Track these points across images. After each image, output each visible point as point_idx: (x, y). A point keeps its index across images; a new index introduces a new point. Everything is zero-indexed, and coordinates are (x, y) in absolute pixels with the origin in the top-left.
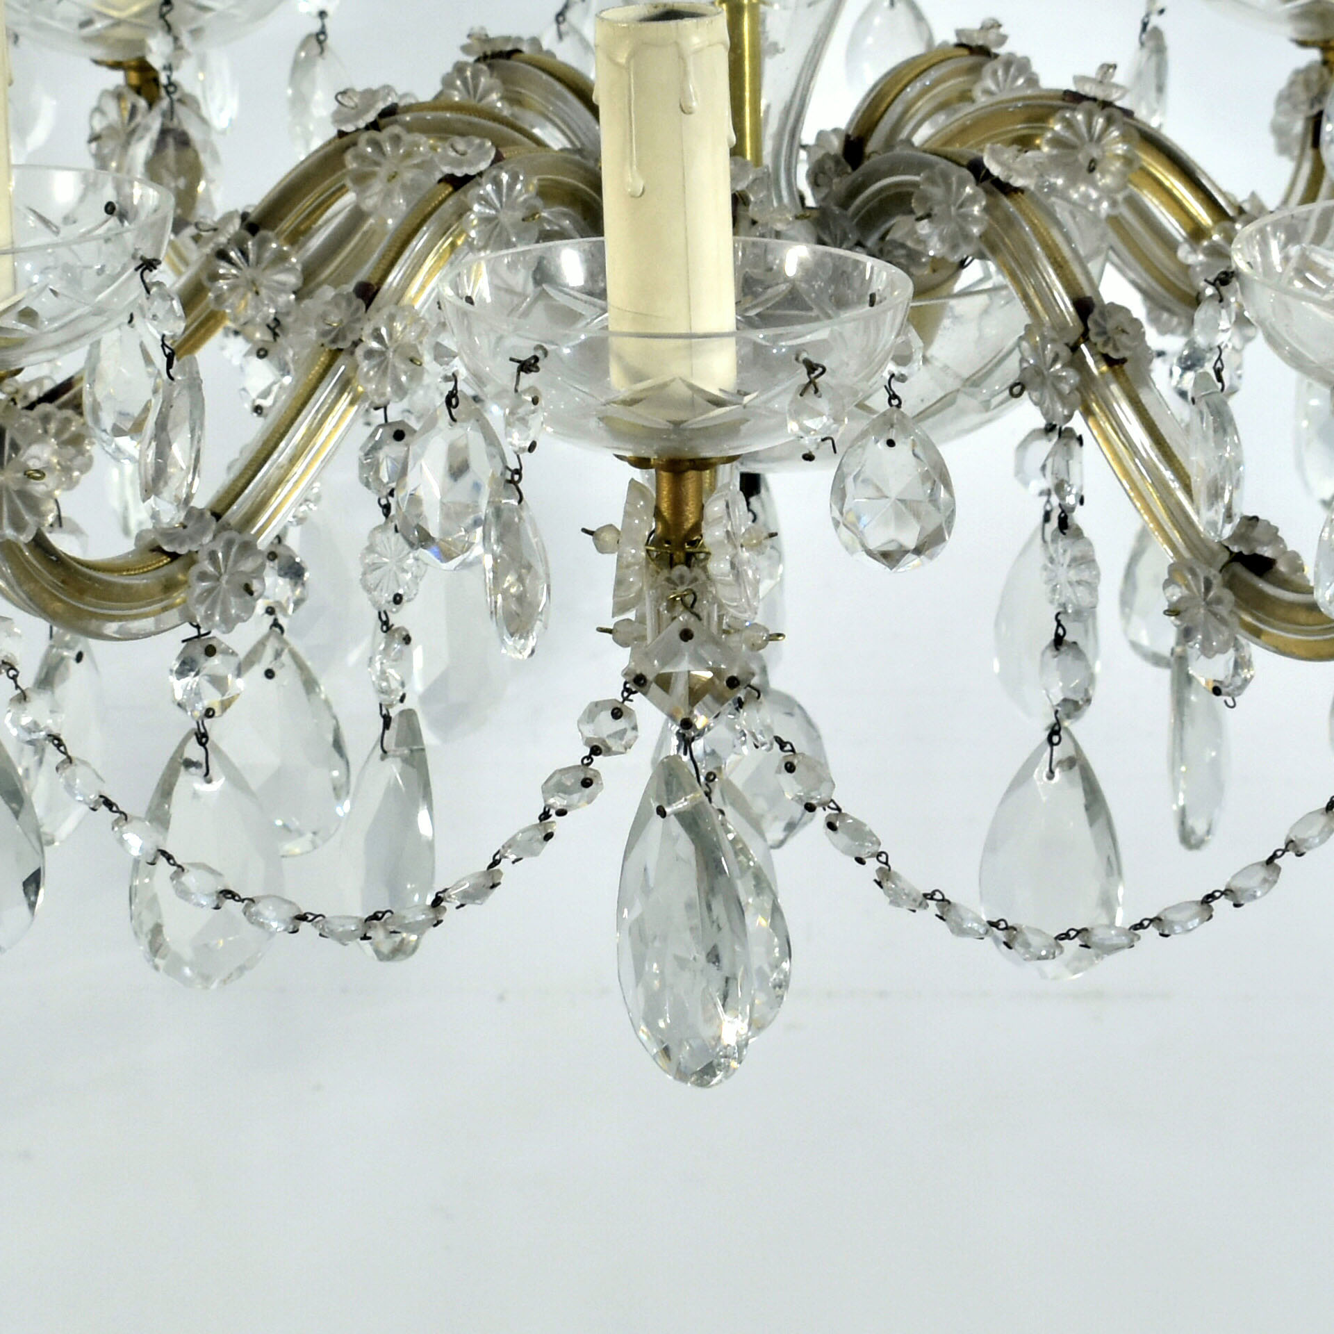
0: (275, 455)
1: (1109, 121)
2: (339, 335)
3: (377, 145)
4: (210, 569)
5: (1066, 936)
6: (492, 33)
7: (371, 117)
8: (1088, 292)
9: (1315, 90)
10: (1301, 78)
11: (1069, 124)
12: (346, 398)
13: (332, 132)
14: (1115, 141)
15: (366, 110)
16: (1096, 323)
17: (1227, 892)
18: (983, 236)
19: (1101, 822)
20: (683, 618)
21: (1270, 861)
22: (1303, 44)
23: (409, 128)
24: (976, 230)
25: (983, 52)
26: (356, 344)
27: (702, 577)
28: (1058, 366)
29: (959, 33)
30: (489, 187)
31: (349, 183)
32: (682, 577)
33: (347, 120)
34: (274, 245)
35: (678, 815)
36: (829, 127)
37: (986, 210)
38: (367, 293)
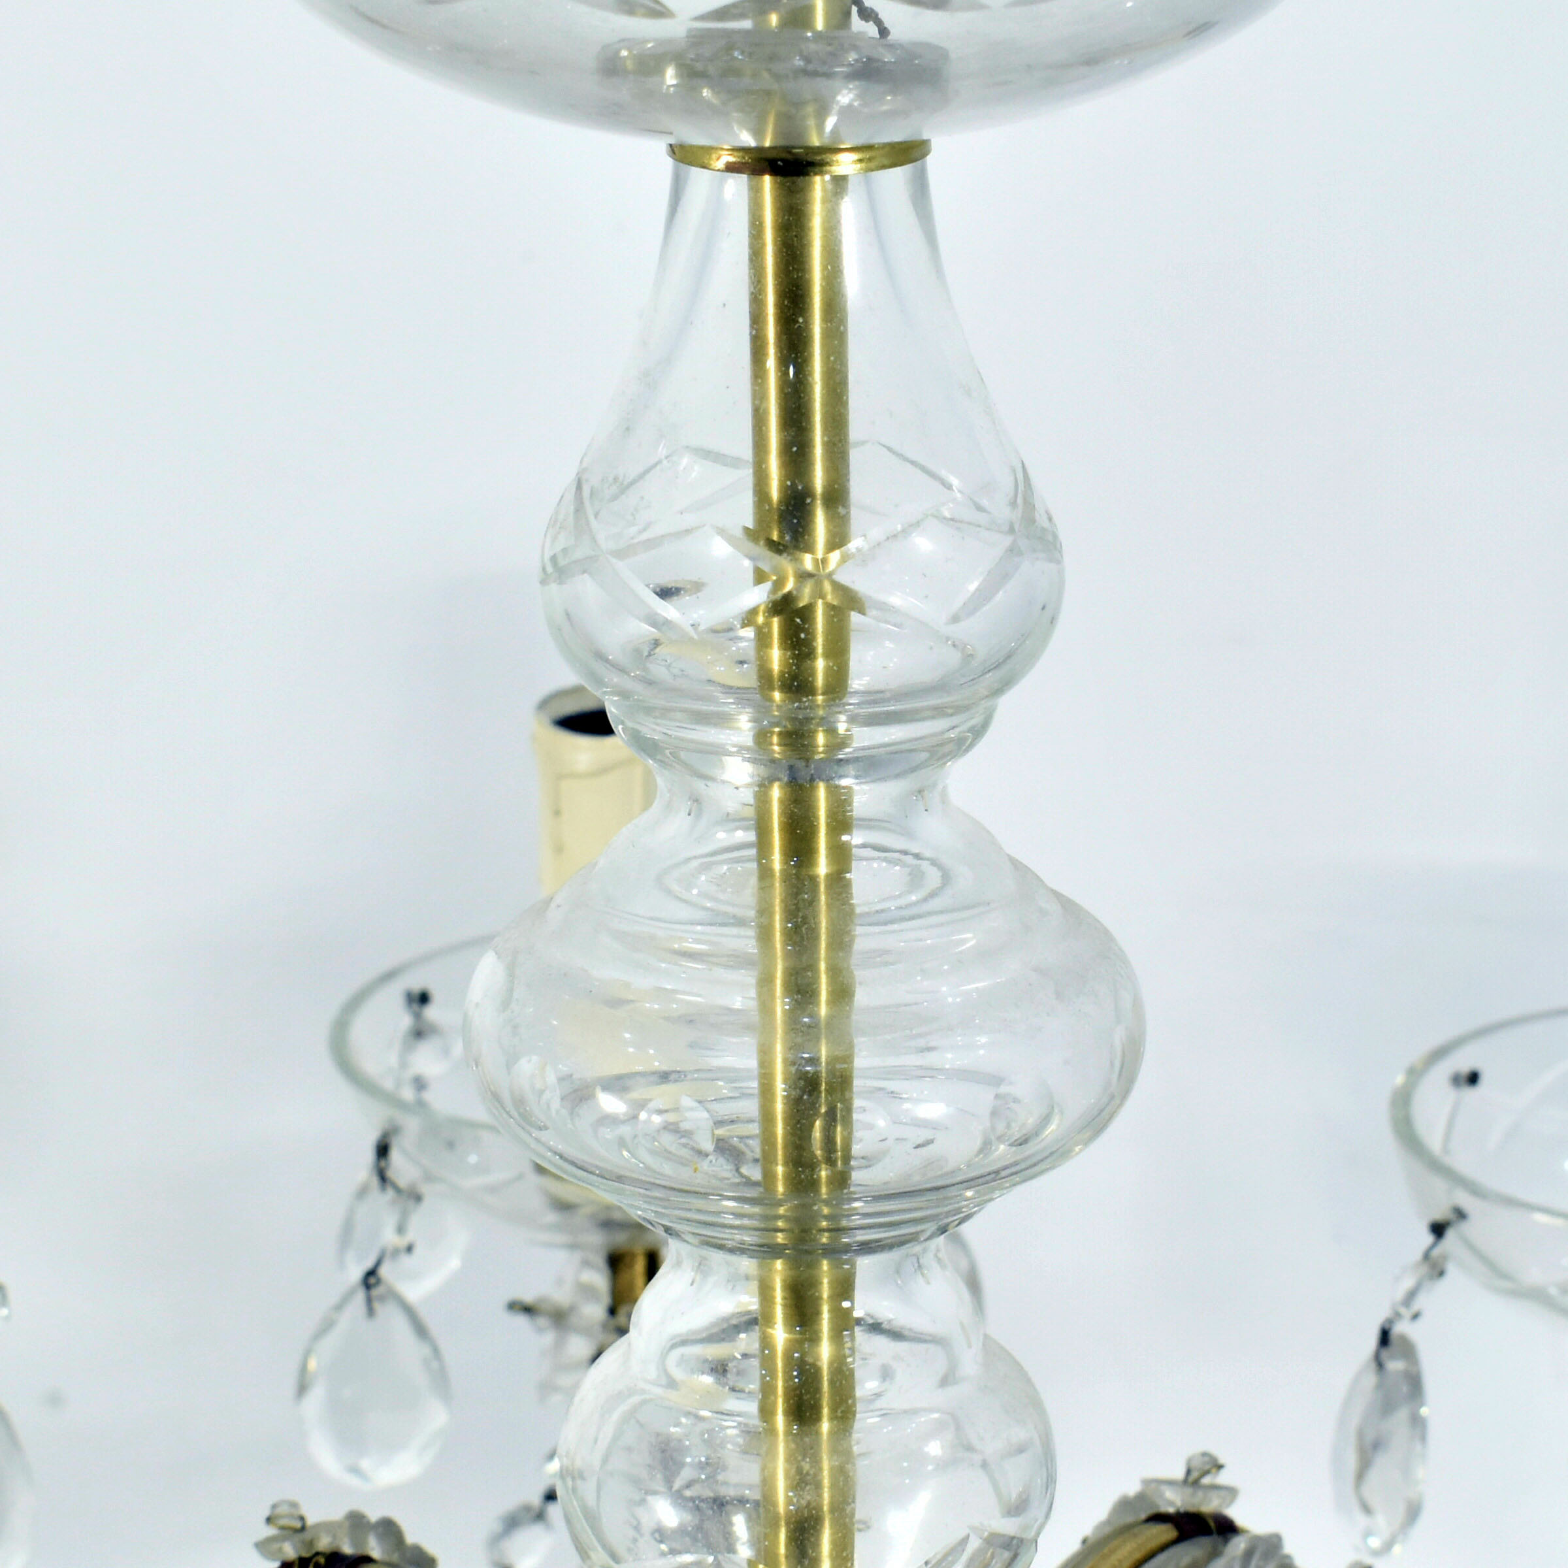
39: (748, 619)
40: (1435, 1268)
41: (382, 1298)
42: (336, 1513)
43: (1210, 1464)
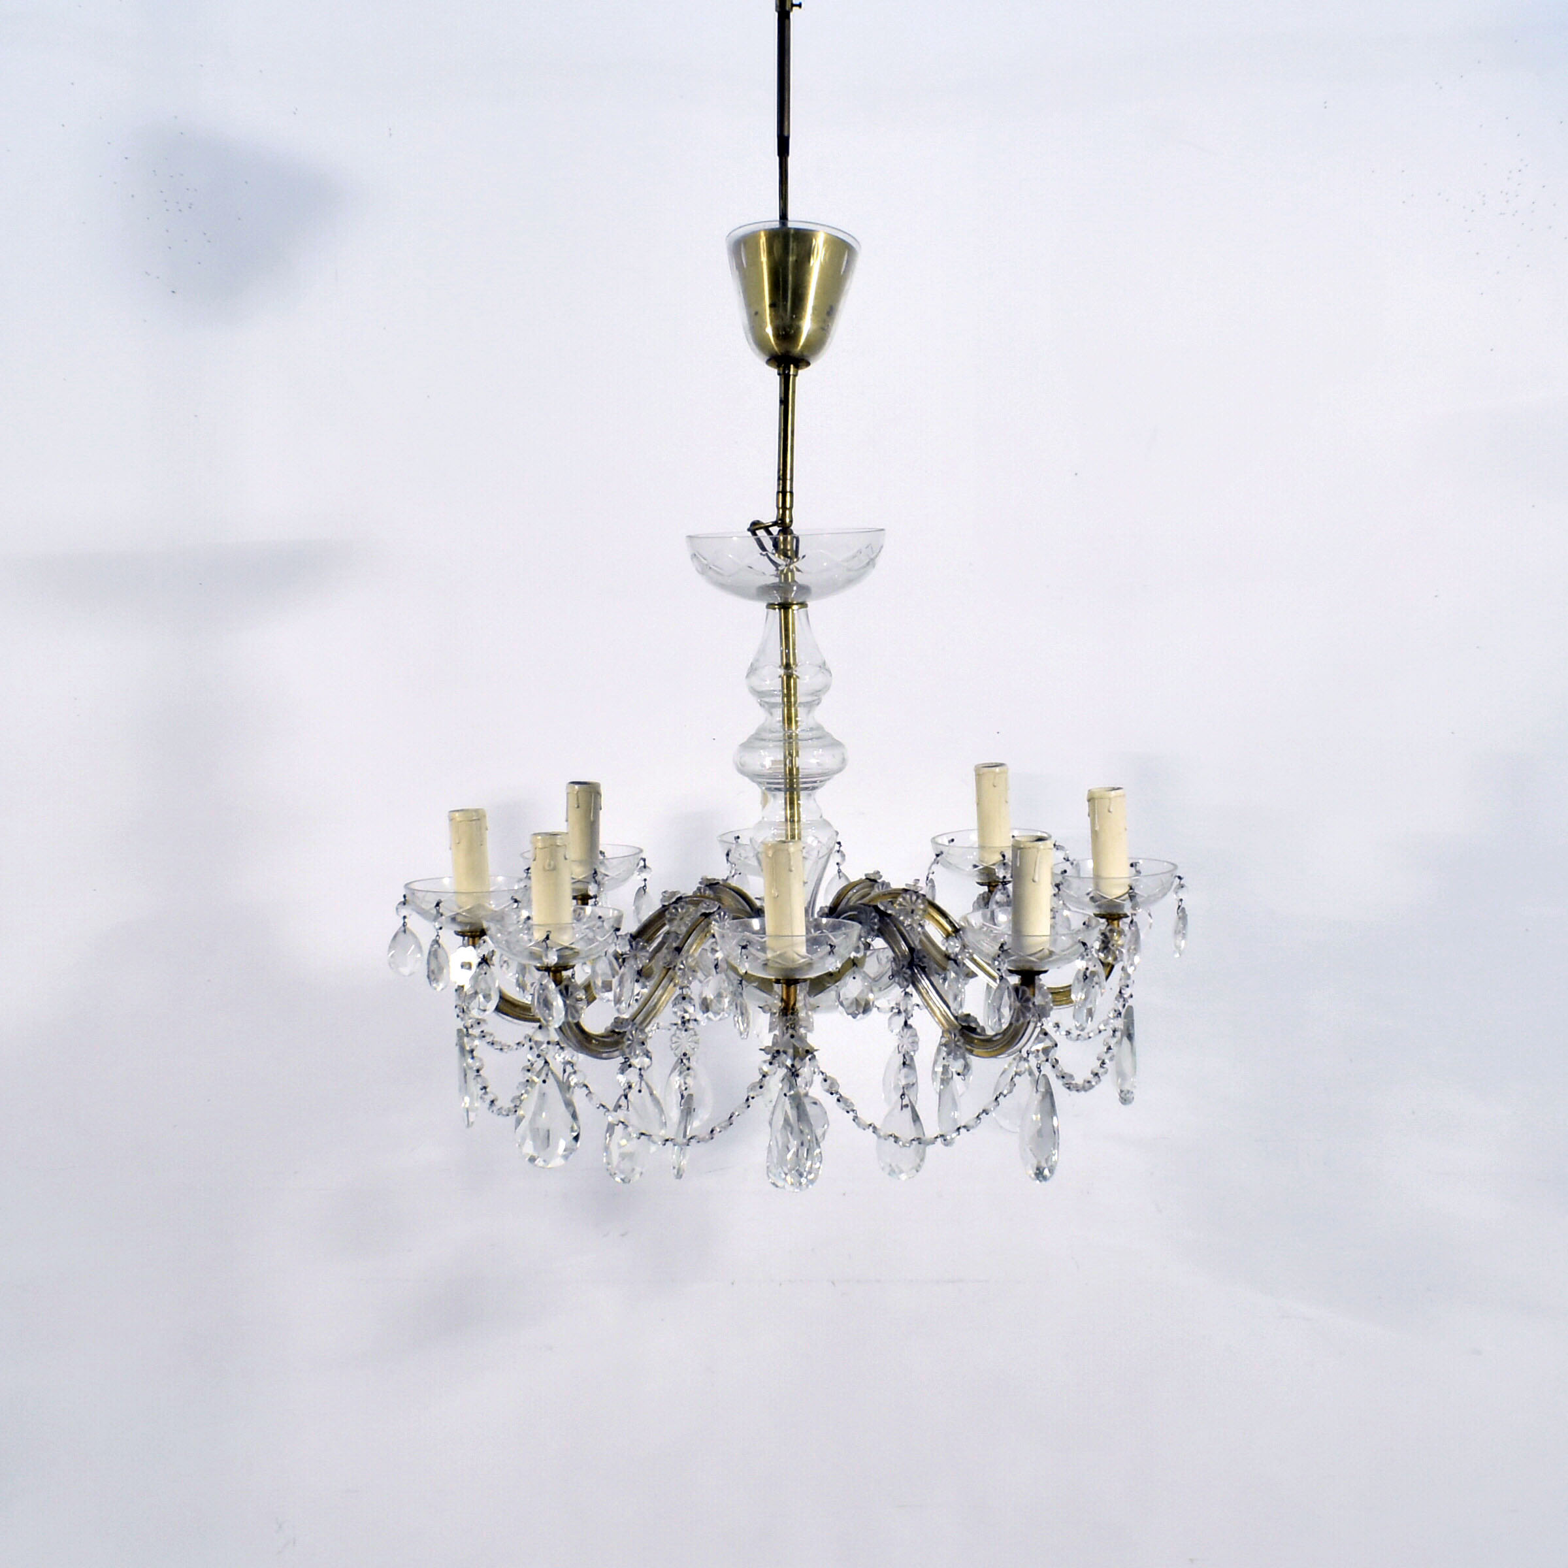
0: (650, 1002)
1: (918, 898)
2: (670, 963)
3: (676, 909)
4: (631, 1037)
5: (913, 1140)
6: (709, 878)
7: (674, 900)
9: (986, 900)
10: (981, 897)
11: (905, 899)
12: (672, 984)
13: (661, 906)
14: (920, 904)
15: (672, 898)
17: (965, 1127)
18: (879, 929)
19: (918, 1123)
20: (790, 1031)
21: (978, 1117)
22: (982, 884)
23: (686, 903)
24: (876, 927)
25: (875, 881)
26: (675, 967)
27: (797, 1019)
28: (904, 969)
29: (866, 875)
30: (717, 916)
31: (666, 922)
32: (790, 1019)
33: (665, 901)
34: (641, 944)
35: (790, 1096)
36: (824, 905)
37: (880, 921)
38: (678, 950)
43: (878, 872)
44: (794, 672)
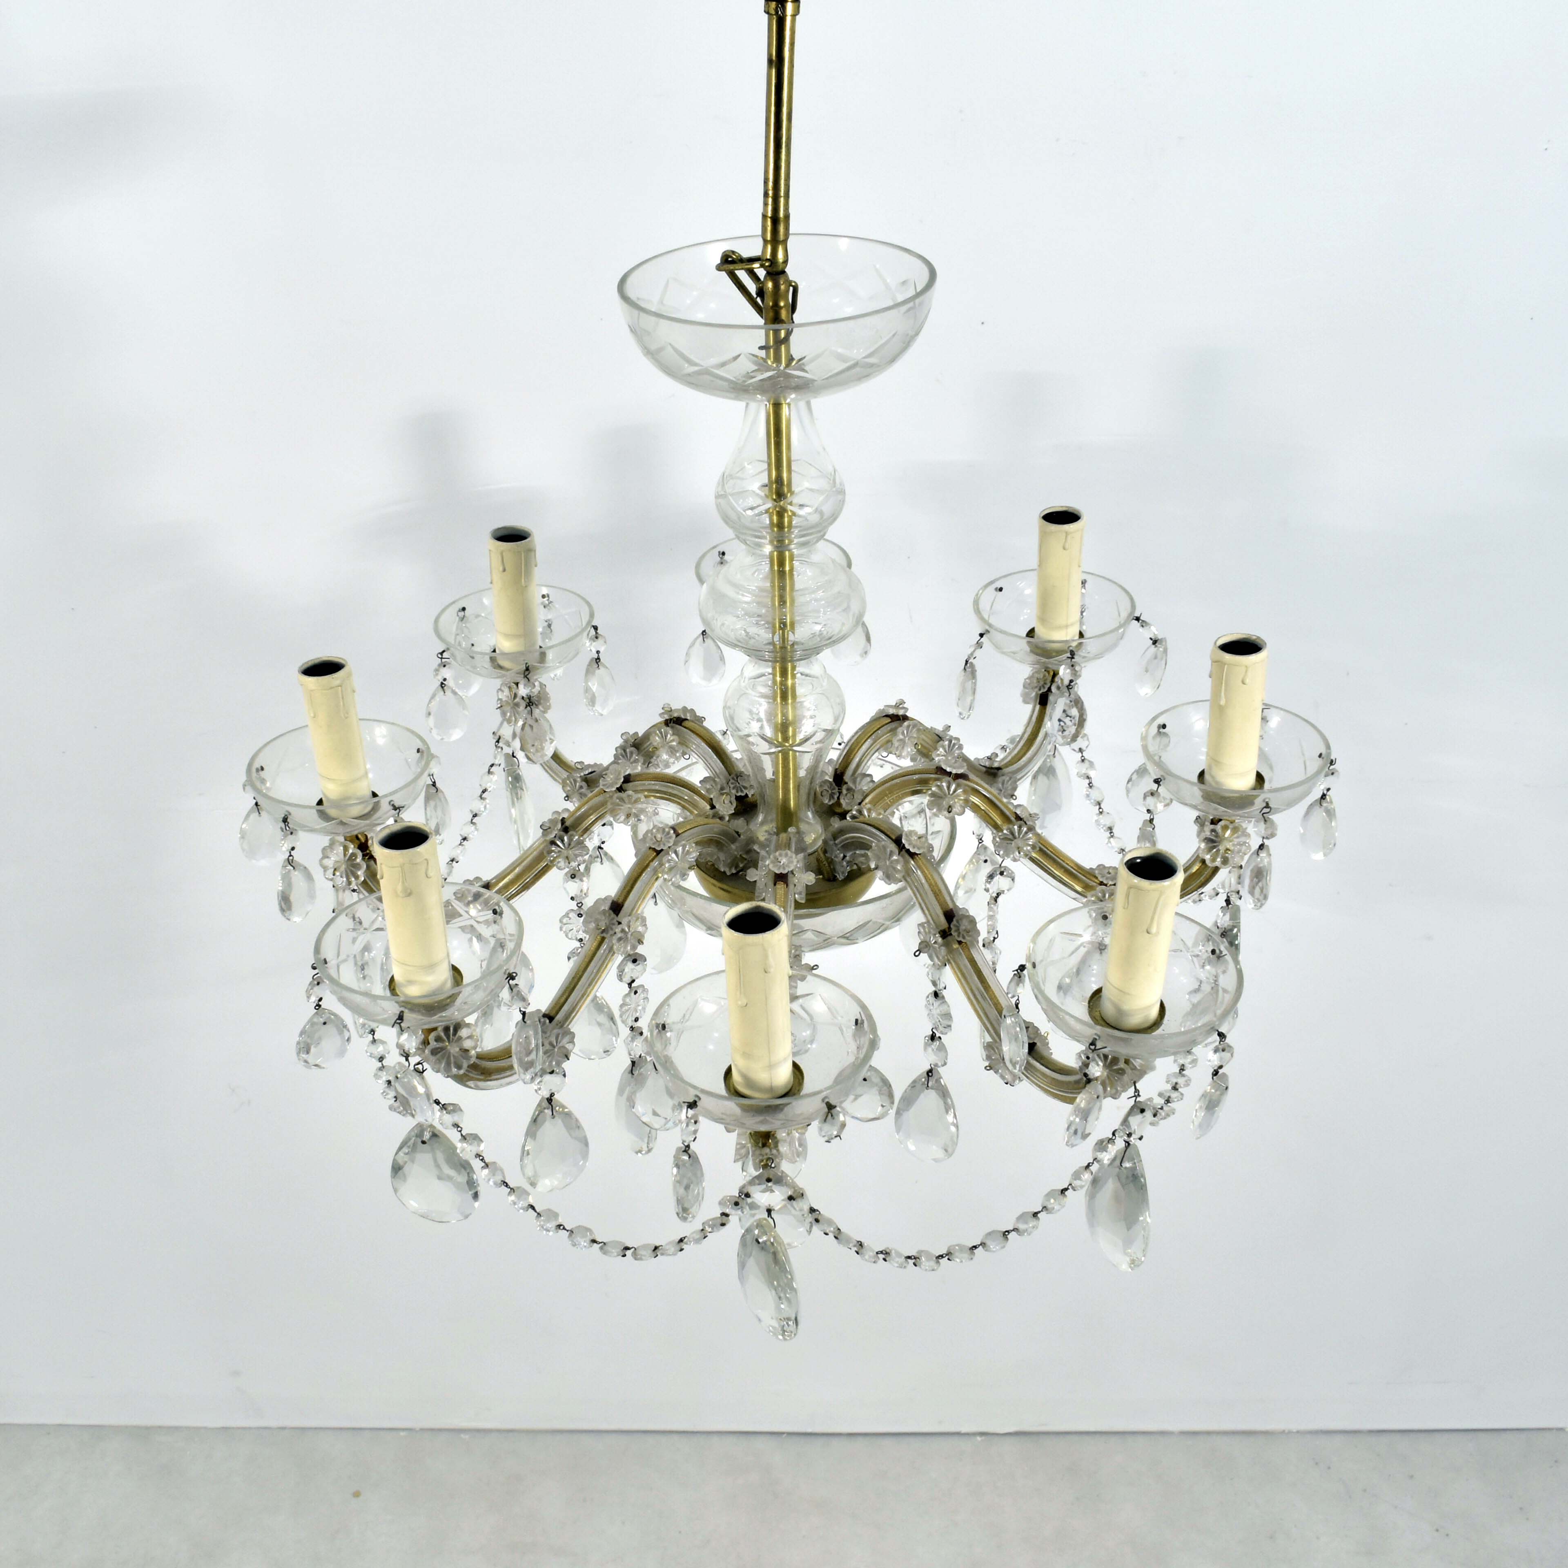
2: (605, 930)
8: (951, 906)
11: (940, 787)
16: (955, 926)
26: (613, 935)
34: (576, 838)
38: (617, 908)
39: (767, 511)
40: (979, 645)
41: (707, 638)
42: (680, 707)
43: (903, 702)
44: (789, 507)
